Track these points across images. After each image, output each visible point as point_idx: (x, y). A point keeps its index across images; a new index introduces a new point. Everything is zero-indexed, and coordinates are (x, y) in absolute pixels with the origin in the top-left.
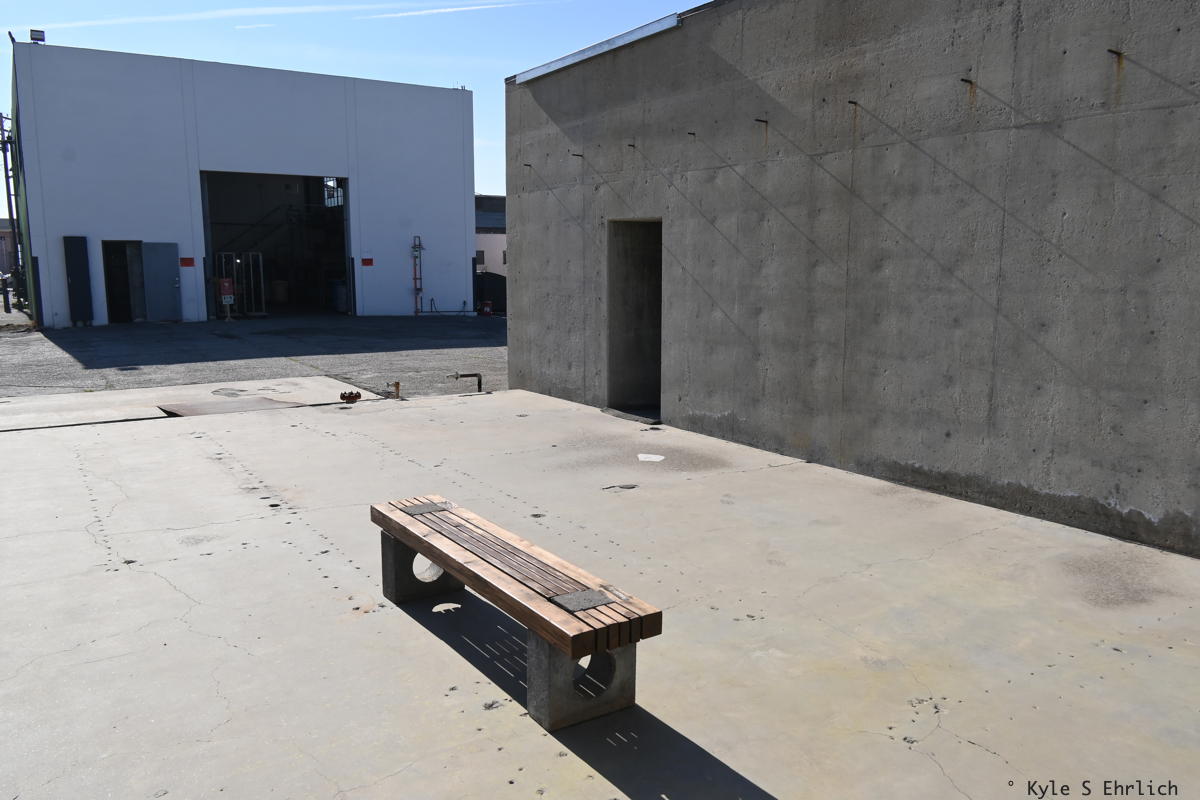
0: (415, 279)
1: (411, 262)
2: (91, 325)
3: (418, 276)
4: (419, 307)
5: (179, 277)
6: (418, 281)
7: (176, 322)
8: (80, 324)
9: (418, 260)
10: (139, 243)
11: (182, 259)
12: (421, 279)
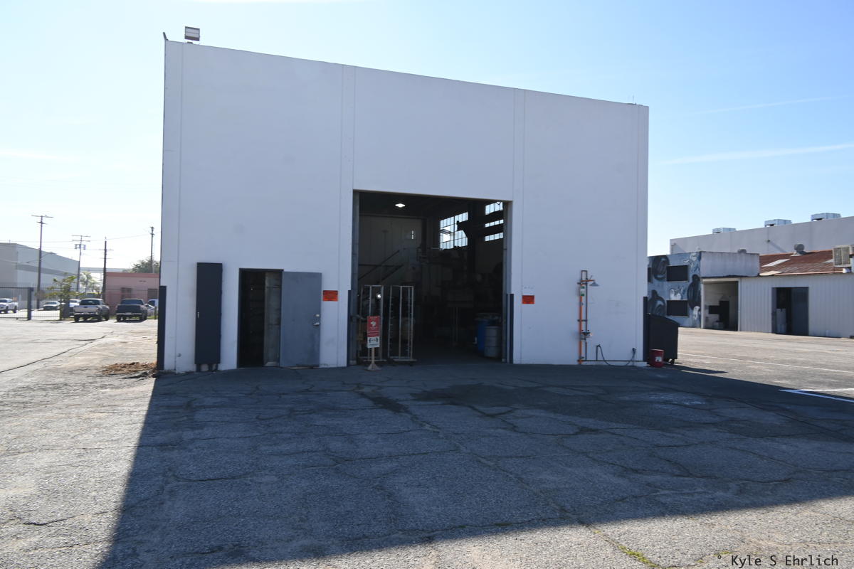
0: (580, 321)
1: (577, 299)
2: (216, 370)
3: (583, 318)
4: (583, 355)
5: (319, 313)
6: (583, 323)
7: (312, 368)
8: (205, 368)
9: (584, 298)
10: (279, 273)
11: (325, 292)
12: (586, 321)
